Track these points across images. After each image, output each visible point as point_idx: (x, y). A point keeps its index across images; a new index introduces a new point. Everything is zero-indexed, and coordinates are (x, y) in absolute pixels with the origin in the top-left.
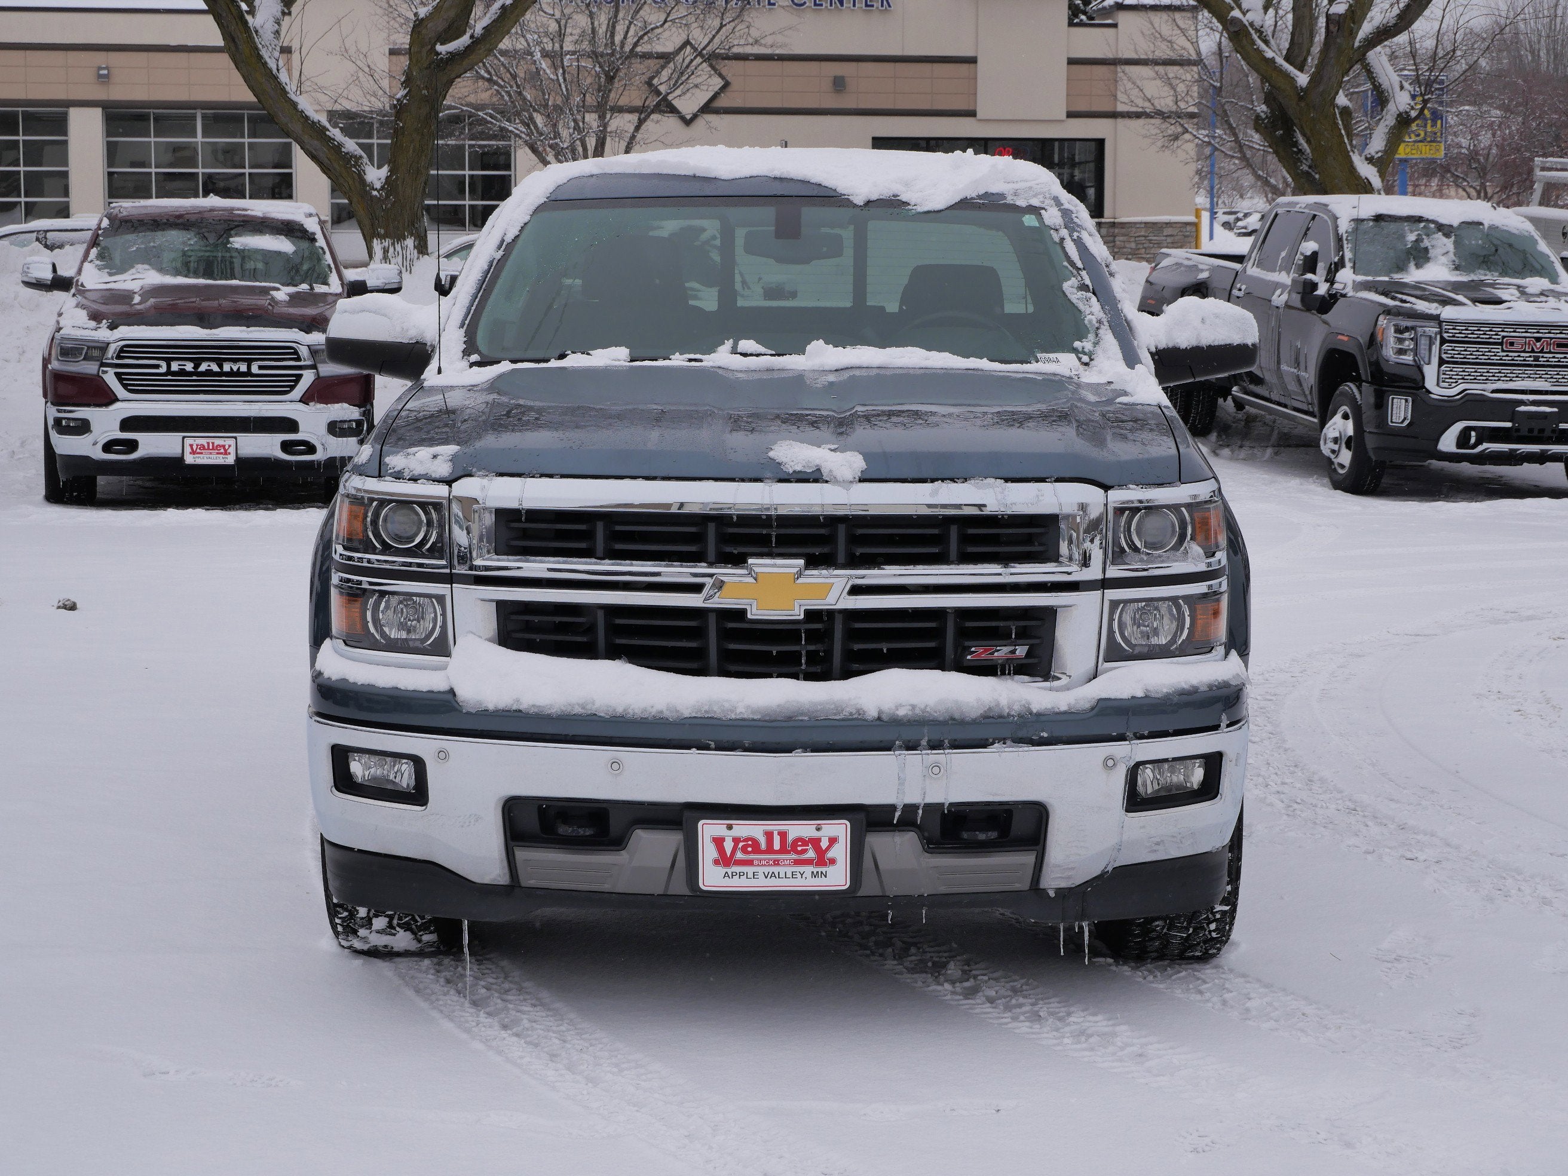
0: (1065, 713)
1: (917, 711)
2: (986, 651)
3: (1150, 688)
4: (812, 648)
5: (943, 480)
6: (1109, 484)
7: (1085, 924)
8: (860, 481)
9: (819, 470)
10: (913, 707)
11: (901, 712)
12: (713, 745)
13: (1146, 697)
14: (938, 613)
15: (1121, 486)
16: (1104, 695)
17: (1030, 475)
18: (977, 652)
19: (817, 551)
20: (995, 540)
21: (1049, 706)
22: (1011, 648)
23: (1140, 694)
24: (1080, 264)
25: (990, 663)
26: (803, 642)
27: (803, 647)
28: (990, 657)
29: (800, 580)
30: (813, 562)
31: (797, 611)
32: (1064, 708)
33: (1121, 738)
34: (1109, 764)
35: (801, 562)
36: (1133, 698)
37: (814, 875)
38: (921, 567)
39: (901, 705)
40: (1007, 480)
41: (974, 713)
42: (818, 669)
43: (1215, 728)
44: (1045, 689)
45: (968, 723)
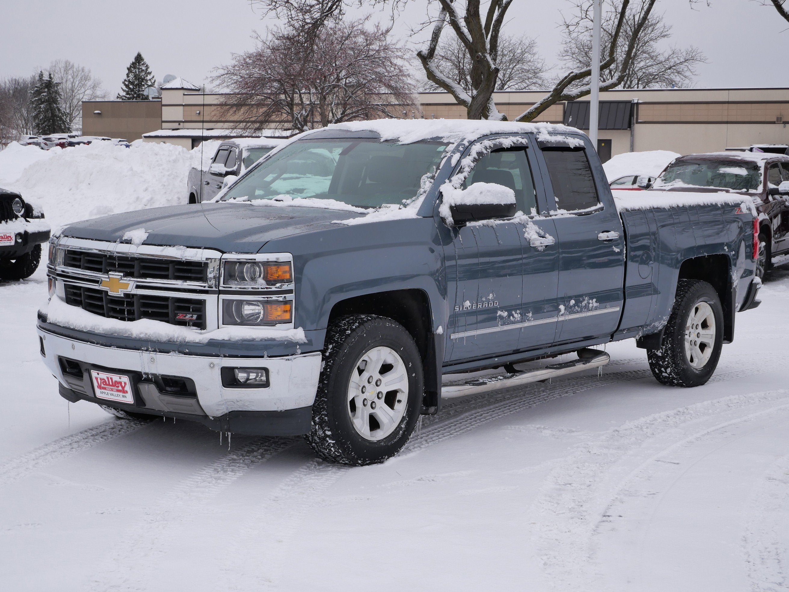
0: (197, 343)
1: (147, 336)
2: (182, 315)
3: (232, 337)
4: (128, 308)
5: (167, 245)
6: (225, 251)
7: (229, 433)
8: (143, 244)
9: (131, 240)
10: (146, 334)
11: (142, 336)
12: (96, 342)
13: (229, 340)
14: (166, 299)
15: (230, 252)
16: (212, 338)
17: (195, 246)
18: (180, 316)
19: (128, 270)
20: (189, 271)
21: (192, 339)
22: (191, 315)
23: (226, 338)
24: (440, 168)
25: (183, 321)
26: (125, 306)
27: (125, 307)
28: (184, 318)
29: (121, 281)
30: (127, 275)
31: (120, 293)
32: (197, 341)
33: (218, 356)
34: (212, 366)
35: (122, 274)
36: (223, 340)
37: (123, 396)
38: (159, 279)
39: (142, 333)
40: (188, 247)
41: (164, 339)
42: (131, 317)
43: (262, 357)
44: (197, 333)
45: (162, 343)
